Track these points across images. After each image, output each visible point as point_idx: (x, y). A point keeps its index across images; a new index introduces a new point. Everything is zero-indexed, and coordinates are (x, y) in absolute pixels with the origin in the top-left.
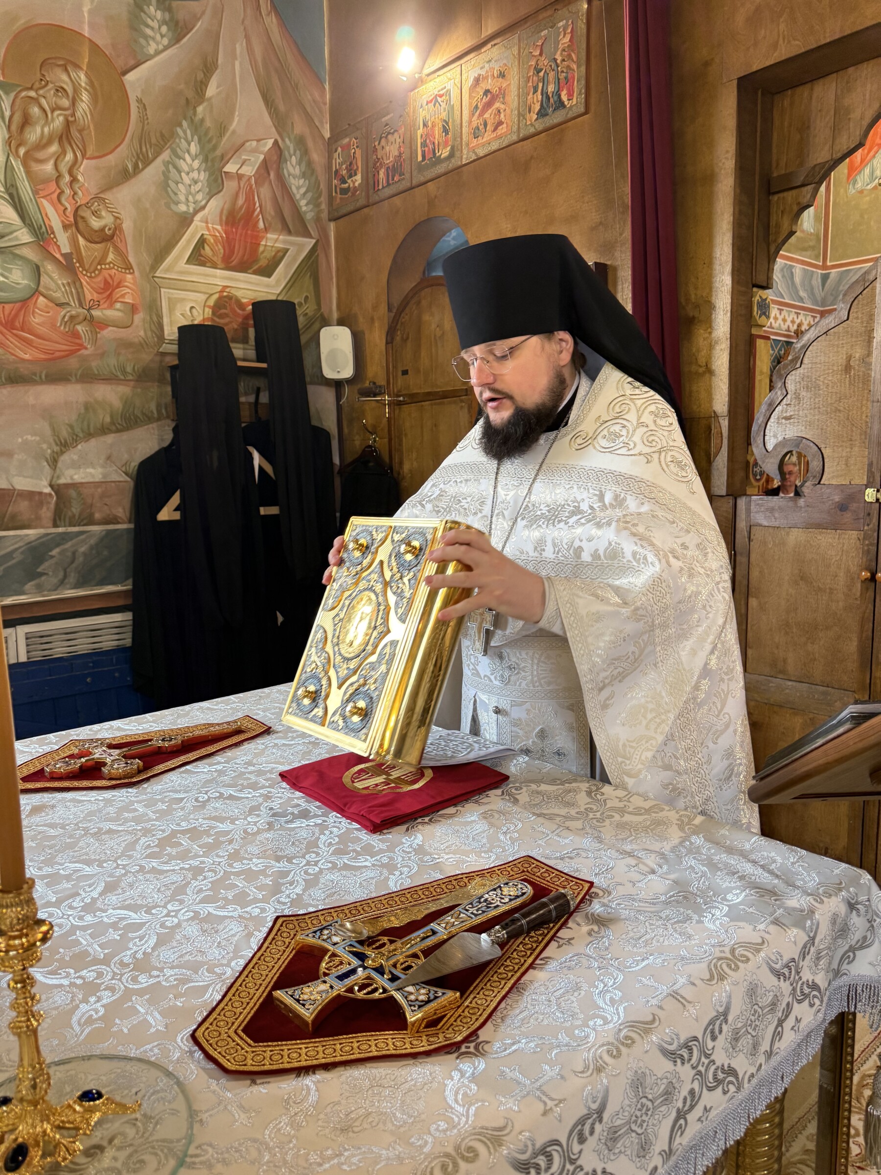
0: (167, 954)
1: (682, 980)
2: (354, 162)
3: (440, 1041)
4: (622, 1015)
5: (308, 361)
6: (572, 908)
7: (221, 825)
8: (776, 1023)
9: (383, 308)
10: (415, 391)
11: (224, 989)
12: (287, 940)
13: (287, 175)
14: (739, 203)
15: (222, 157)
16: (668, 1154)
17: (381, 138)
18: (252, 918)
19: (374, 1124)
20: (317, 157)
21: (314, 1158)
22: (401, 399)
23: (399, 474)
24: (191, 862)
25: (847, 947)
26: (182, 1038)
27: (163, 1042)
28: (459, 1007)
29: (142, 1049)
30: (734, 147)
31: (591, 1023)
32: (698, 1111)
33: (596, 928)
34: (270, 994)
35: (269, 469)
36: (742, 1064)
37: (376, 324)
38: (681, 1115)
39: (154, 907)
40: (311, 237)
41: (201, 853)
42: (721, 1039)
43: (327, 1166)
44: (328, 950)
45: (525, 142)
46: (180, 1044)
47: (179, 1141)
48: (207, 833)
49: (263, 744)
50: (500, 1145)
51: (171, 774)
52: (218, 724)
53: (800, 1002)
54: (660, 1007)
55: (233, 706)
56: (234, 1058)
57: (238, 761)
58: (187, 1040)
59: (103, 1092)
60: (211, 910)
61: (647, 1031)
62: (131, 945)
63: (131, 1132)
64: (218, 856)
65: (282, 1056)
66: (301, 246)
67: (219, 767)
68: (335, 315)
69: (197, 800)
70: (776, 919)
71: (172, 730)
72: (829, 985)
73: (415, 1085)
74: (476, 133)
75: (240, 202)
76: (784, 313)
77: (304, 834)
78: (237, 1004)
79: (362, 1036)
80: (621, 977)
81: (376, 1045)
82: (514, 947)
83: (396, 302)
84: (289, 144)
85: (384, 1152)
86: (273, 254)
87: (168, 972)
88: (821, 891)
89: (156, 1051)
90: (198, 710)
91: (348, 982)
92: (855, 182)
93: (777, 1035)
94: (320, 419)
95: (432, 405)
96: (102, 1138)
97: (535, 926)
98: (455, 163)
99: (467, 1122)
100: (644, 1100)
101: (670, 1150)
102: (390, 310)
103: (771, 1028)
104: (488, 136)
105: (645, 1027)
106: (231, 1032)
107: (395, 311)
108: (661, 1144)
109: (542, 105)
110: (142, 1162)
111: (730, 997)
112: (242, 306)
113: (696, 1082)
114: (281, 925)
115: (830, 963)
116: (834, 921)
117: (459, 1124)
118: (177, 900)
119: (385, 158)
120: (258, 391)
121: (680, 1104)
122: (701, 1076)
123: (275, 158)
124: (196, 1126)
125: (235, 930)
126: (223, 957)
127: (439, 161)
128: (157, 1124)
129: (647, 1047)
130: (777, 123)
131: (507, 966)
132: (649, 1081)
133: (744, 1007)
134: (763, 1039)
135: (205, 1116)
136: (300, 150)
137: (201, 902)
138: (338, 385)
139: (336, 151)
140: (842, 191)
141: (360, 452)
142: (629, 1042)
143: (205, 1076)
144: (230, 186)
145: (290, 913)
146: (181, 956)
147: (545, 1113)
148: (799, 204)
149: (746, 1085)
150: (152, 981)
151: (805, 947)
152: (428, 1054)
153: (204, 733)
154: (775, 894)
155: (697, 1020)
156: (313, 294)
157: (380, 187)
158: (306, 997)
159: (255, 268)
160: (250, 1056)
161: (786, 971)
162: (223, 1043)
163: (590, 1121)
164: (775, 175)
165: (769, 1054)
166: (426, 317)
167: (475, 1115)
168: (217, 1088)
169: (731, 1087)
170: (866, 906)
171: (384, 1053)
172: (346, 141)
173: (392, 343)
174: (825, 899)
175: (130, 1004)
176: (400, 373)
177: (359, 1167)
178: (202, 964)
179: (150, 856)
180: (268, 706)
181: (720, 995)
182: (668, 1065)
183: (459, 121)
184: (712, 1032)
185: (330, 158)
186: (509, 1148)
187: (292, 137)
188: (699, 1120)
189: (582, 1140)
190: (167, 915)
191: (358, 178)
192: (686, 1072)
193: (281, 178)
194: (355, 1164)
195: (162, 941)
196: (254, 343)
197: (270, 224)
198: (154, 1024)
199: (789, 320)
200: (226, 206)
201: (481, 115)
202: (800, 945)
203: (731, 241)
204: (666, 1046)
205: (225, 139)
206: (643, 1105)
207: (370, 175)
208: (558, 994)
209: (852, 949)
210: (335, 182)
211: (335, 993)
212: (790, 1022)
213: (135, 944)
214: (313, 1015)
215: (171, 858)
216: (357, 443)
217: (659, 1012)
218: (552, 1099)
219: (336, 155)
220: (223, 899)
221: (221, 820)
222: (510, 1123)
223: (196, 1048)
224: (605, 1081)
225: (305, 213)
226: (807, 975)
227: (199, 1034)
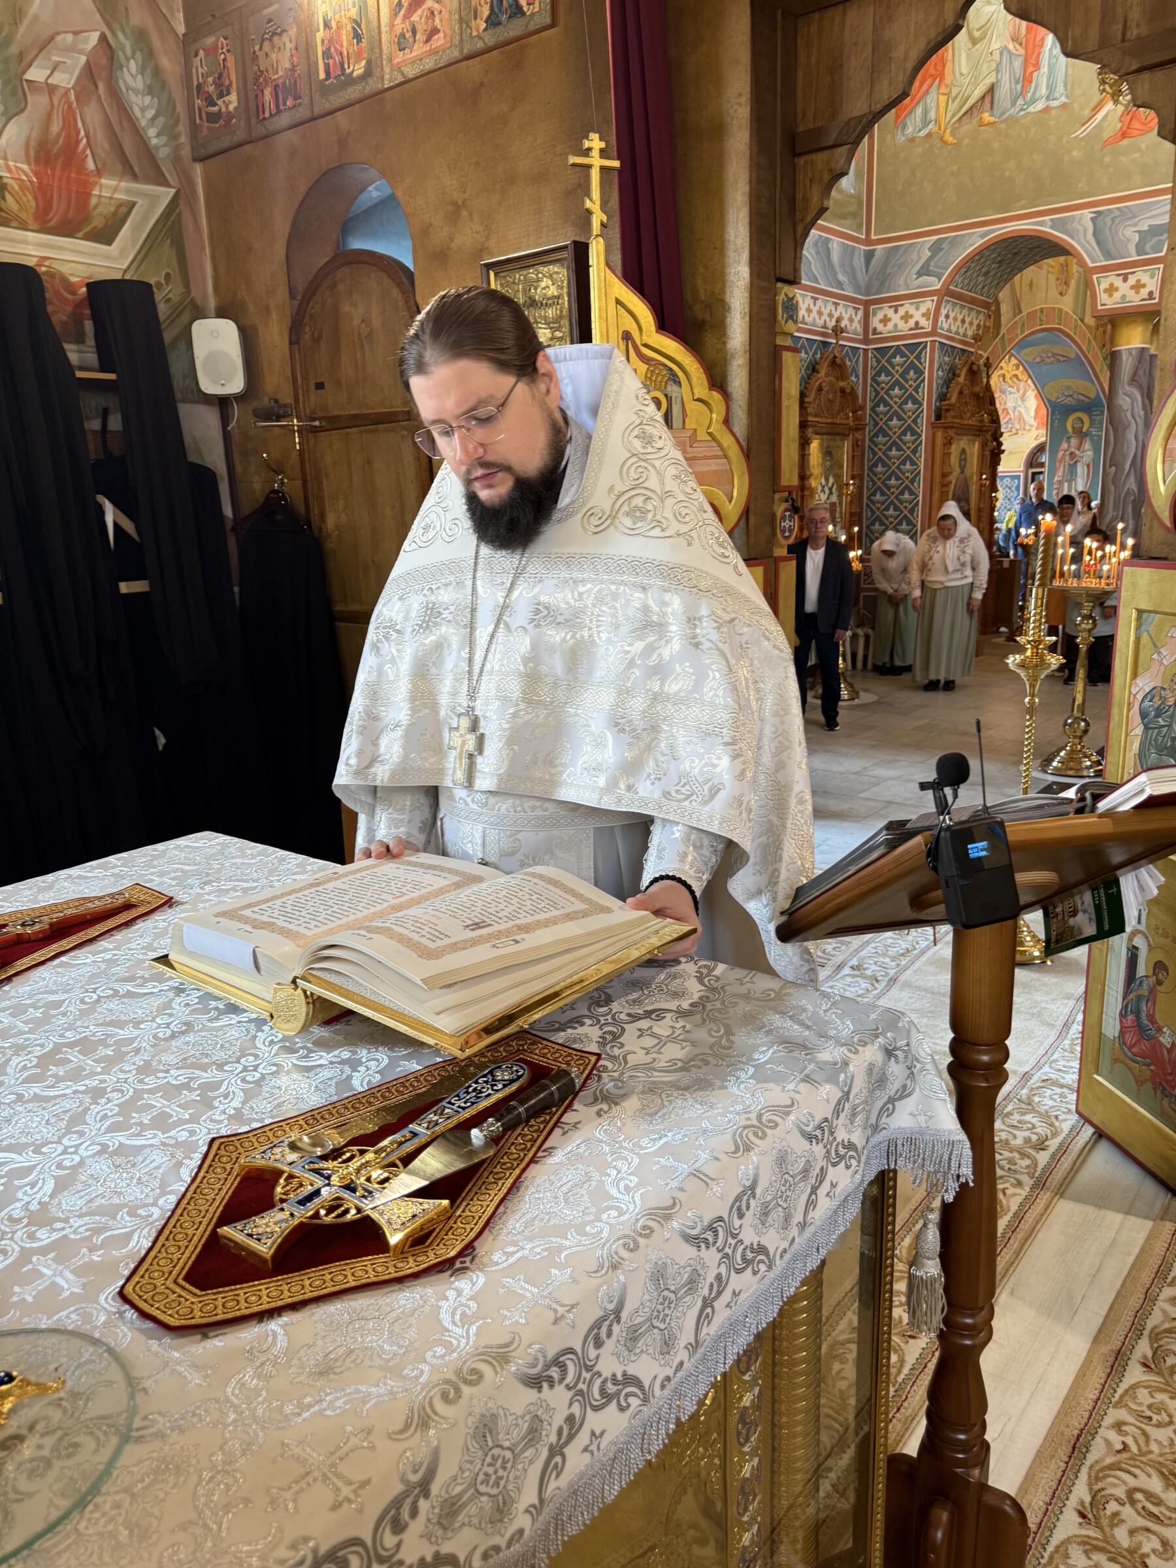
0: (71, 1201)
1: (704, 1156)
2: (225, 74)
3: (431, 1259)
4: (638, 1202)
5: (176, 368)
6: (578, 1087)
7: (121, 1032)
8: (809, 1190)
9: (282, 293)
10: (336, 413)
11: (154, 1234)
12: (228, 1166)
13: (124, 89)
14: (756, 168)
15: (21, 56)
16: (694, 1347)
17: (263, 40)
18: (178, 1144)
19: (358, 1361)
20: (169, 64)
21: (289, 1408)
22: (317, 423)
23: (321, 530)
24: (87, 1082)
25: (885, 1099)
26: (106, 1299)
27: (83, 1305)
28: (449, 1218)
29: (55, 1318)
30: (748, 89)
31: (604, 1217)
32: (726, 1296)
33: (605, 1107)
34: (214, 1232)
35: (128, 526)
36: (773, 1240)
37: (274, 316)
38: (707, 1303)
39: (44, 1145)
40: (168, 185)
41: (99, 1070)
42: (749, 1216)
43: (306, 1415)
44: (283, 1172)
45: (471, 61)
46: (106, 1306)
47: (120, 1414)
48: (103, 1042)
49: (164, 921)
50: (507, 1362)
51: (41, 969)
52: (99, 898)
53: (834, 1165)
54: (681, 1190)
55: (116, 871)
56: (177, 1313)
57: (132, 946)
58: (113, 1299)
59: (15, 1374)
60: (123, 1140)
61: (668, 1218)
62: (20, 1195)
63: (56, 1415)
64: (122, 1071)
65: (238, 1302)
66: (154, 199)
67: (108, 956)
68: (212, 302)
69: (82, 1001)
70: (807, 1076)
71: (33, 910)
72: (867, 1142)
73: (403, 1313)
74: (402, 44)
75: (55, 128)
76: (819, 303)
77: (234, 1033)
78: (172, 1250)
79: (335, 1267)
80: (636, 1160)
81: (353, 1275)
82: (511, 1140)
83: (301, 286)
84: (124, 42)
85: (373, 1389)
86: (113, 209)
87: (76, 1223)
88: (855, 1040)
89: (73, 1316)
90: (65, 879)
91: (311, 1207)
92: (905, 126)
93: (811, 1204)
94: (199, 452)
95: (361, 433)
96: (19, 1427)
97: (534, 1113)
98: (372, 85)
99: (467, 1343)
100: (666, 1293)
101: (697, 1341)
102: (292, 295)
103: (804, 1197)
104: (419, 49)
105: (664, 1214)
106: (170, 1283)
107: (299, 297)
108: (687, 1336)
109: (492, 9)
110: (76, 1445)
111: (758, 1168)
112: (70, 288)
113: (723, 1266)
114: (219, 1149)
115: (867, 1119)
116: (870, 1070)
117: (458, 1346)
118: (75, 1132)
119: (270, 71)
120: (105, 414)
121: (706, 1292)
122: (728, 1259)
123: (104, 61)
124: (139, 1397)
125: (159, 1161)
126: (147, 1195)
127: (350, 81)
128: (88, 1400)
129: (667, 1235)
130: (802, 58)
131: (505, 1163)
132: (670, 1271)
133: (774, 1178)
134: (795, 1209)
135: (148, 1384)
136: (141, 51)
137: (108, 1131)
138: (223, 403)
139: (196, 55)
140: (889, 137)
141: (262, 501)
142: (647, 1233)
143: (141, 1338)
144: (37, 103)
145: (229, 1133)
146: (90, 1201)
147: (556, 1321)
148: (831, 170)
149: (778, 1262)
150: (55, 1236)
151: (839, 1103)
152: (416, 1276)
153: (81, 910)
154: (806, 1048)
155: (722, 1198)
156: (177, 271)
157: (267, 115)
158: (260, 1230)
159: (87, 230)
160: (197, 1307)
161: (818, 1133)
162: (161, 1297)
163: (607, 1323)
164: (801, 129)
165: (803, 1226)
166: (346, 308)
167: (477, 1335)
168: (160, 1349)
169: (763, 1267)
170: (905, 1051)
171: (364, 1281)
172: (210, 41)
173: (298, 343)
174: (860, 1048)
175: (30, 1266)
176: (312, 387)
177: (345, 1410)
178: (120, 1207)
179: (29, 1080)
180: (165, 868)
181: (747, 1168)
182: (691, 1251)
183: (375, 23)
184: (739, 1209)
185: (188, 65)
186: (517, 1364)
187: (128, 31)
188: (728, 1305)
189: (598, 1344)
190: (64, 1152)
191: (233, 99)
192: (711, 1256)
193: (115, 95)
194: (340, 1407)
195: (62, 1185)
196: (93, 343)
197: (104, 164)
198: (66, 1286)
199: (826, 312)
200: (34, 135)
201: (406, 17)
202: (834, 1102)
203: (747, 220)
204: (688, 1231)
205: (22, 30)
206: (665, 1299)
207: (251, 96)
208: (565, 1189)
209: (892, 1100)
210: (198, 102)
211: (296, 1222)
212: (825, 1187)
213: (25, 1193)
214: (273, 1250)
215: (59, 1079)
216: (257, 485)
217: (681, 1196)
218: (563, 1305)
219: (197, 61)
220: (136, 1124)
221: (120, 1024)
222: (517, 1338)
223: (127, 1307)
224: (622, 1278)
225: (157, 148)
226: (842, 1135)
227: (129, 1289)
